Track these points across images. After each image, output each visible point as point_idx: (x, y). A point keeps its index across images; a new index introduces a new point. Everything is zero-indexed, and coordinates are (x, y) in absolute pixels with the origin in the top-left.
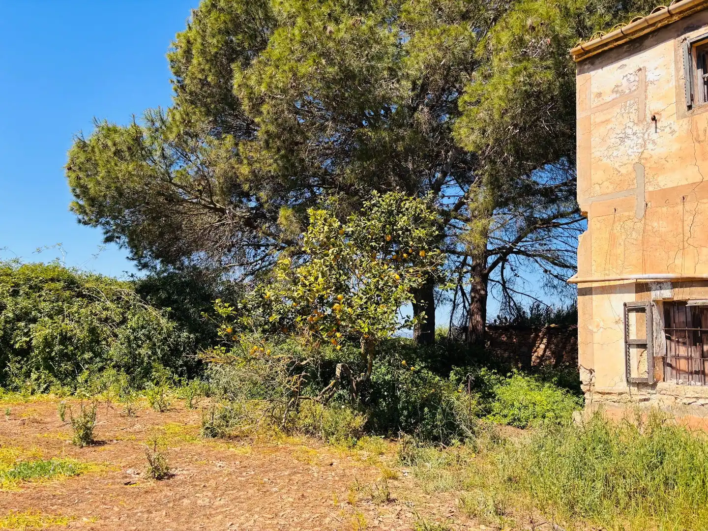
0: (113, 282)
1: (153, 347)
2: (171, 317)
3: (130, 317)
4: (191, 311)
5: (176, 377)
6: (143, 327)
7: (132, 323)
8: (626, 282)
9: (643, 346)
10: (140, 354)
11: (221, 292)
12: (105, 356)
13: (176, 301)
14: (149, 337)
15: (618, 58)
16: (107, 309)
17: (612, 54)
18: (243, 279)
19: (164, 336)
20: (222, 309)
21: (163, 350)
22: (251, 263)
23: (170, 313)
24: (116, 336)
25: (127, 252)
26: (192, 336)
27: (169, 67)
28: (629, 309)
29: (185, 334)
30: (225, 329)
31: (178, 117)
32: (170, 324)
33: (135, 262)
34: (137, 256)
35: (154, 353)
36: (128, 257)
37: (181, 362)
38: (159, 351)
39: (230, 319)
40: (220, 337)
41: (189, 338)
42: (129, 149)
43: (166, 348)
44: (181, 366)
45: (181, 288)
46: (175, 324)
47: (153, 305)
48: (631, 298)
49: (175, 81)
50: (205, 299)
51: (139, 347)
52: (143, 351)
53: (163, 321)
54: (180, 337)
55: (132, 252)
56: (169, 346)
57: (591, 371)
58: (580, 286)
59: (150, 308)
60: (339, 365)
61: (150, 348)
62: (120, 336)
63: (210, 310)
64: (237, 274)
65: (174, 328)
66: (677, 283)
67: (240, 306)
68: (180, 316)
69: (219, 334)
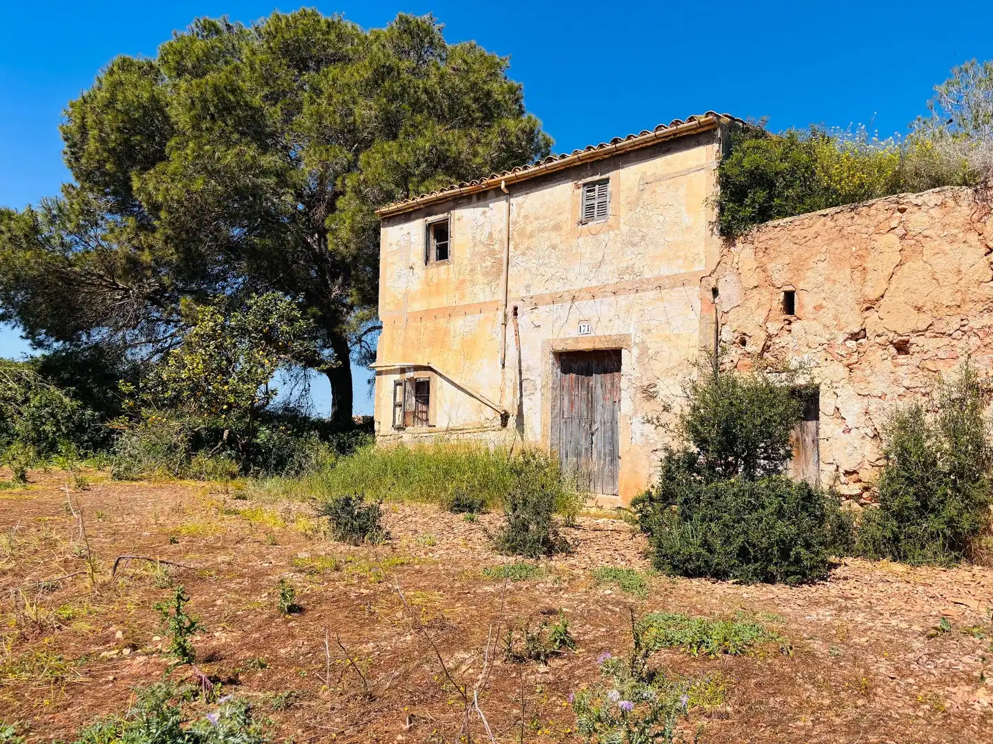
0: (12, 363)
1: (57, 424)
2: (75, 396)
3: (31, 396)
4: (95, 390)
5: (82, 452)
6: (46, 406)
7: (35, 401)
8: (393, 368)
9: (400, 406)
10: (44, 431)
11: (126, 372)
12: (12, 432)
13: (78, 381)
14: (53, 415)
15: (399, 223)
16: (10, 389)
17: (397, 219)
18: (150, 358)
19: (68, 413)
20: (125, 387)
21: (67, 427)
22: (159, 341)
23: (74, 392)
24: (20, 413)
25: (19, 331)
26: (97, 414)
27: (62, 139)
28: (397, 384)
29: (89, 412)
30: (127, 403)
31: (76, 207)
32: (74, 403)
33: (29, 341)
34: (31, 334)
35: (59, 430)
36: (21, 336)
37: (86, 438)
38: (63, 428)
39: (131, 395)
40: (124, 409)
41: (93, 416)
42: (26, 236)
43: (70, 425)
44: (87, 441)
45: (83, 367)
46: (80, 403)
47: (55, 385)
48: (397, 377)
49: (69, 153)
50: (110, 379)
51: (43, 424)
52: (47, 428)
53: (66, 400)
54: (84, 415)
55: (24, 330)
56: (73, 423)
57: (379, 423)
58: (377, 369)
59: (52, 388)
60: (226, 432)
61: (55, 425)
62: (26, 414)
63: (115, 389)
64: (143, 352)
65: (78, 406)
66: (417, 368)
67: (141, 385)
68: (84, 395)
69: (123, 406)
